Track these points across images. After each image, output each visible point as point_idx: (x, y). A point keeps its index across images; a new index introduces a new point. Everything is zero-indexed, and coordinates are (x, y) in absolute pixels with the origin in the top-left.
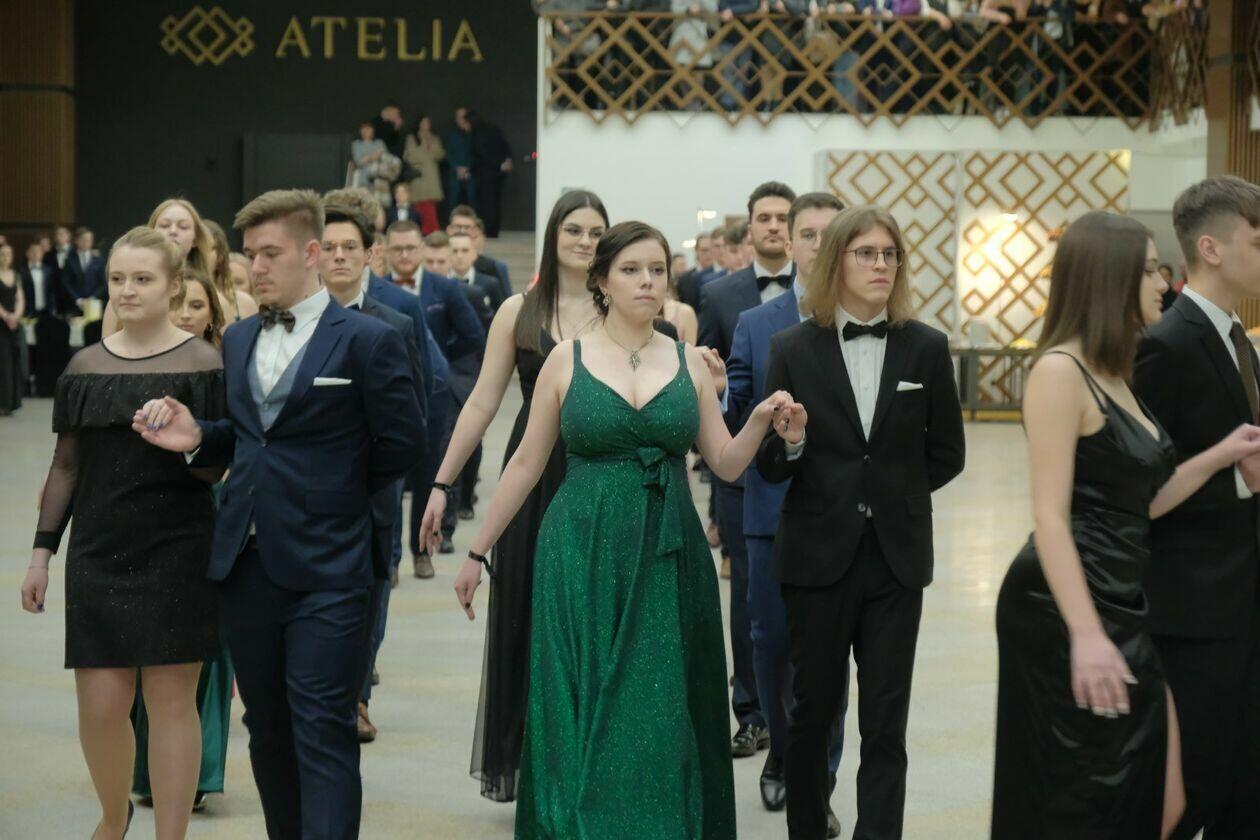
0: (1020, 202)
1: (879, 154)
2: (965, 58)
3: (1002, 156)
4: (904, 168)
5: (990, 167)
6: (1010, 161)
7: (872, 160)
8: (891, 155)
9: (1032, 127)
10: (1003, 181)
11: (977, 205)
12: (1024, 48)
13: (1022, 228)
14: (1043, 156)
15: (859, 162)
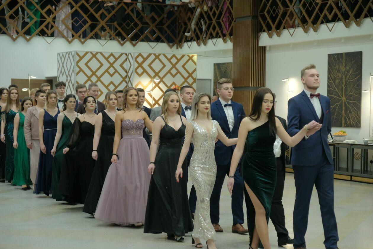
0: (157, 74)
1: (97, 53)
2: (109, 16)
3: (150, 55)
4: (107, 59)
5: (145, 60)
6: (152, 57)
7: (94, 56)
8: (101, 53)
10: (150, 66)
11: (140, 75)
12: (131, 13)
13: (157, 85)
14: (164, 55)
15: (89, 56)
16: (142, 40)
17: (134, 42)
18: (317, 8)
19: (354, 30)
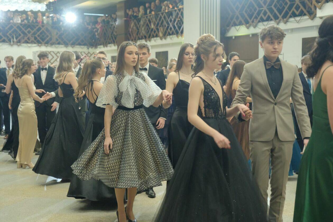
1: (51, 52)
4: (56, 54)
8: (53, 52)
9: (73, 47)
14: (84, 52)
16: (77, 45)
17: (73, 46)
18: (150, 31)
19: (164, 42)
